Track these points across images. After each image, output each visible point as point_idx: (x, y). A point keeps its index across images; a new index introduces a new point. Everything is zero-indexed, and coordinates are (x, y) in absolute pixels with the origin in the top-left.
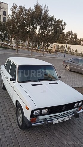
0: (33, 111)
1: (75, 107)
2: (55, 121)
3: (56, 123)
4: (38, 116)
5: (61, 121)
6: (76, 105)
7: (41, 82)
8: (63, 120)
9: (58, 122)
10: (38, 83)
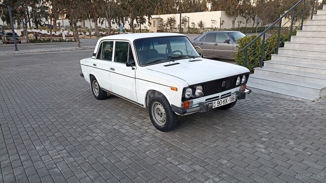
0: (184, 90)
1: (237, 84)
2: (216, 105)
3: (217, 106)
4: (191, 98)
5: (222, 105)
6: (238, 81)
7: (176, 62)
8: (225, 101)
9: (219, 106)
10: (172, 63)
